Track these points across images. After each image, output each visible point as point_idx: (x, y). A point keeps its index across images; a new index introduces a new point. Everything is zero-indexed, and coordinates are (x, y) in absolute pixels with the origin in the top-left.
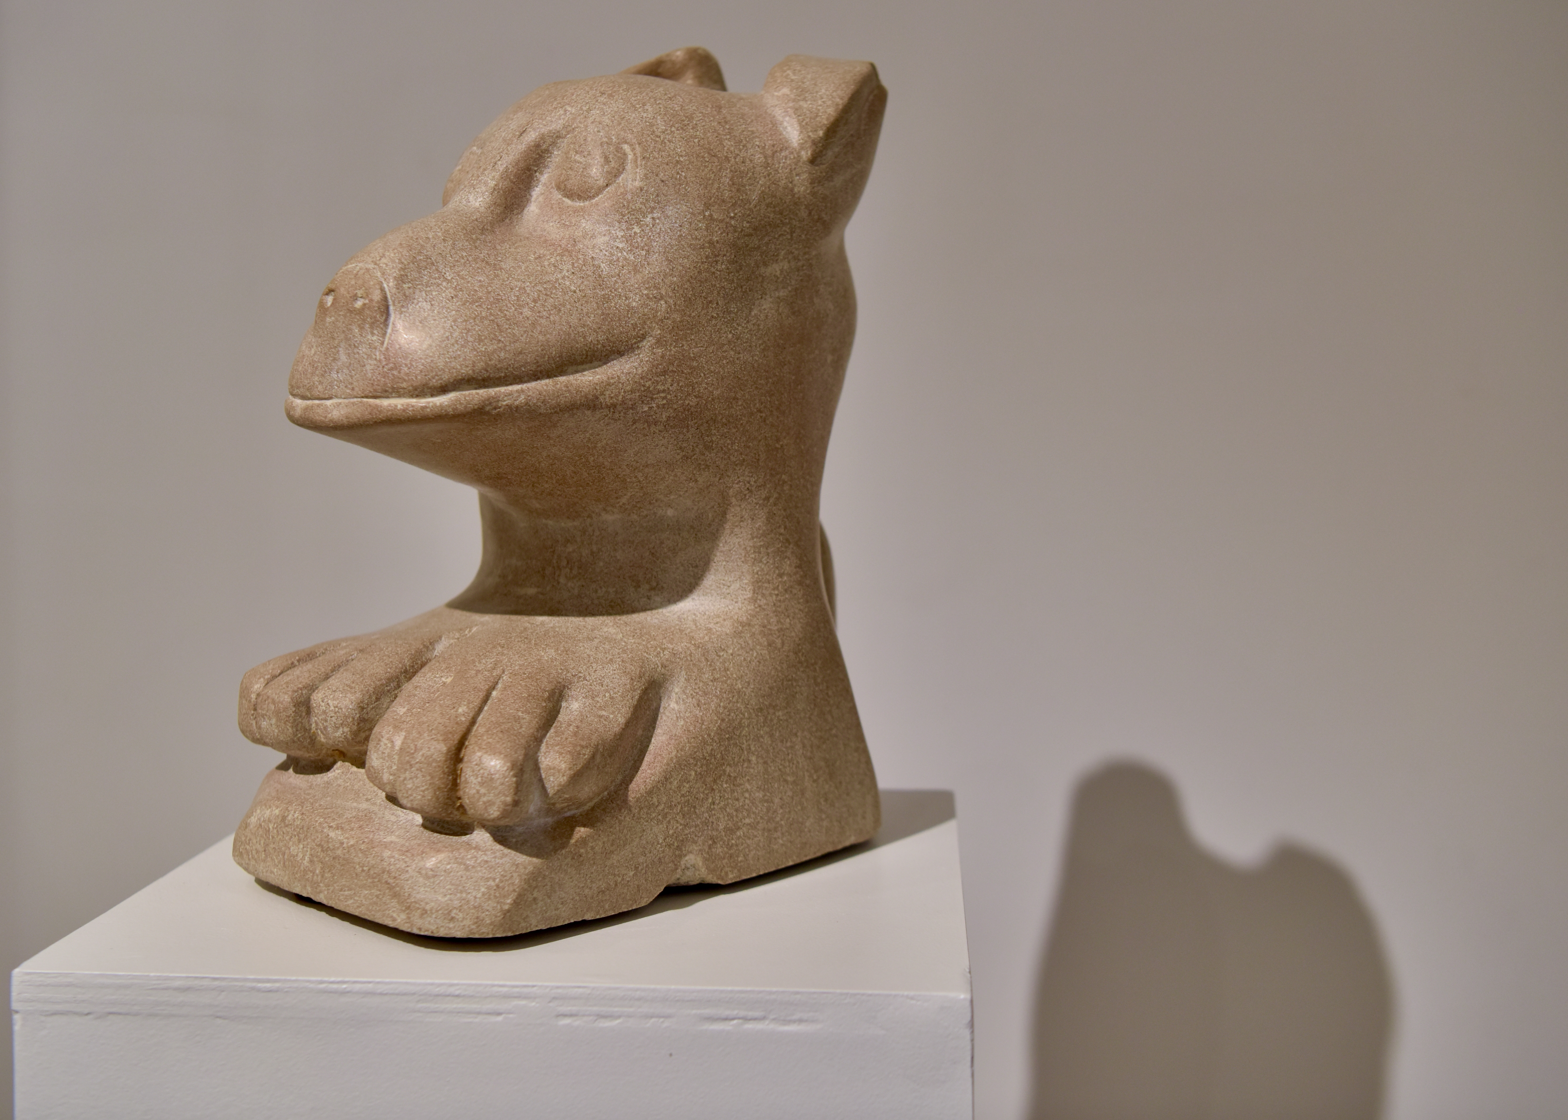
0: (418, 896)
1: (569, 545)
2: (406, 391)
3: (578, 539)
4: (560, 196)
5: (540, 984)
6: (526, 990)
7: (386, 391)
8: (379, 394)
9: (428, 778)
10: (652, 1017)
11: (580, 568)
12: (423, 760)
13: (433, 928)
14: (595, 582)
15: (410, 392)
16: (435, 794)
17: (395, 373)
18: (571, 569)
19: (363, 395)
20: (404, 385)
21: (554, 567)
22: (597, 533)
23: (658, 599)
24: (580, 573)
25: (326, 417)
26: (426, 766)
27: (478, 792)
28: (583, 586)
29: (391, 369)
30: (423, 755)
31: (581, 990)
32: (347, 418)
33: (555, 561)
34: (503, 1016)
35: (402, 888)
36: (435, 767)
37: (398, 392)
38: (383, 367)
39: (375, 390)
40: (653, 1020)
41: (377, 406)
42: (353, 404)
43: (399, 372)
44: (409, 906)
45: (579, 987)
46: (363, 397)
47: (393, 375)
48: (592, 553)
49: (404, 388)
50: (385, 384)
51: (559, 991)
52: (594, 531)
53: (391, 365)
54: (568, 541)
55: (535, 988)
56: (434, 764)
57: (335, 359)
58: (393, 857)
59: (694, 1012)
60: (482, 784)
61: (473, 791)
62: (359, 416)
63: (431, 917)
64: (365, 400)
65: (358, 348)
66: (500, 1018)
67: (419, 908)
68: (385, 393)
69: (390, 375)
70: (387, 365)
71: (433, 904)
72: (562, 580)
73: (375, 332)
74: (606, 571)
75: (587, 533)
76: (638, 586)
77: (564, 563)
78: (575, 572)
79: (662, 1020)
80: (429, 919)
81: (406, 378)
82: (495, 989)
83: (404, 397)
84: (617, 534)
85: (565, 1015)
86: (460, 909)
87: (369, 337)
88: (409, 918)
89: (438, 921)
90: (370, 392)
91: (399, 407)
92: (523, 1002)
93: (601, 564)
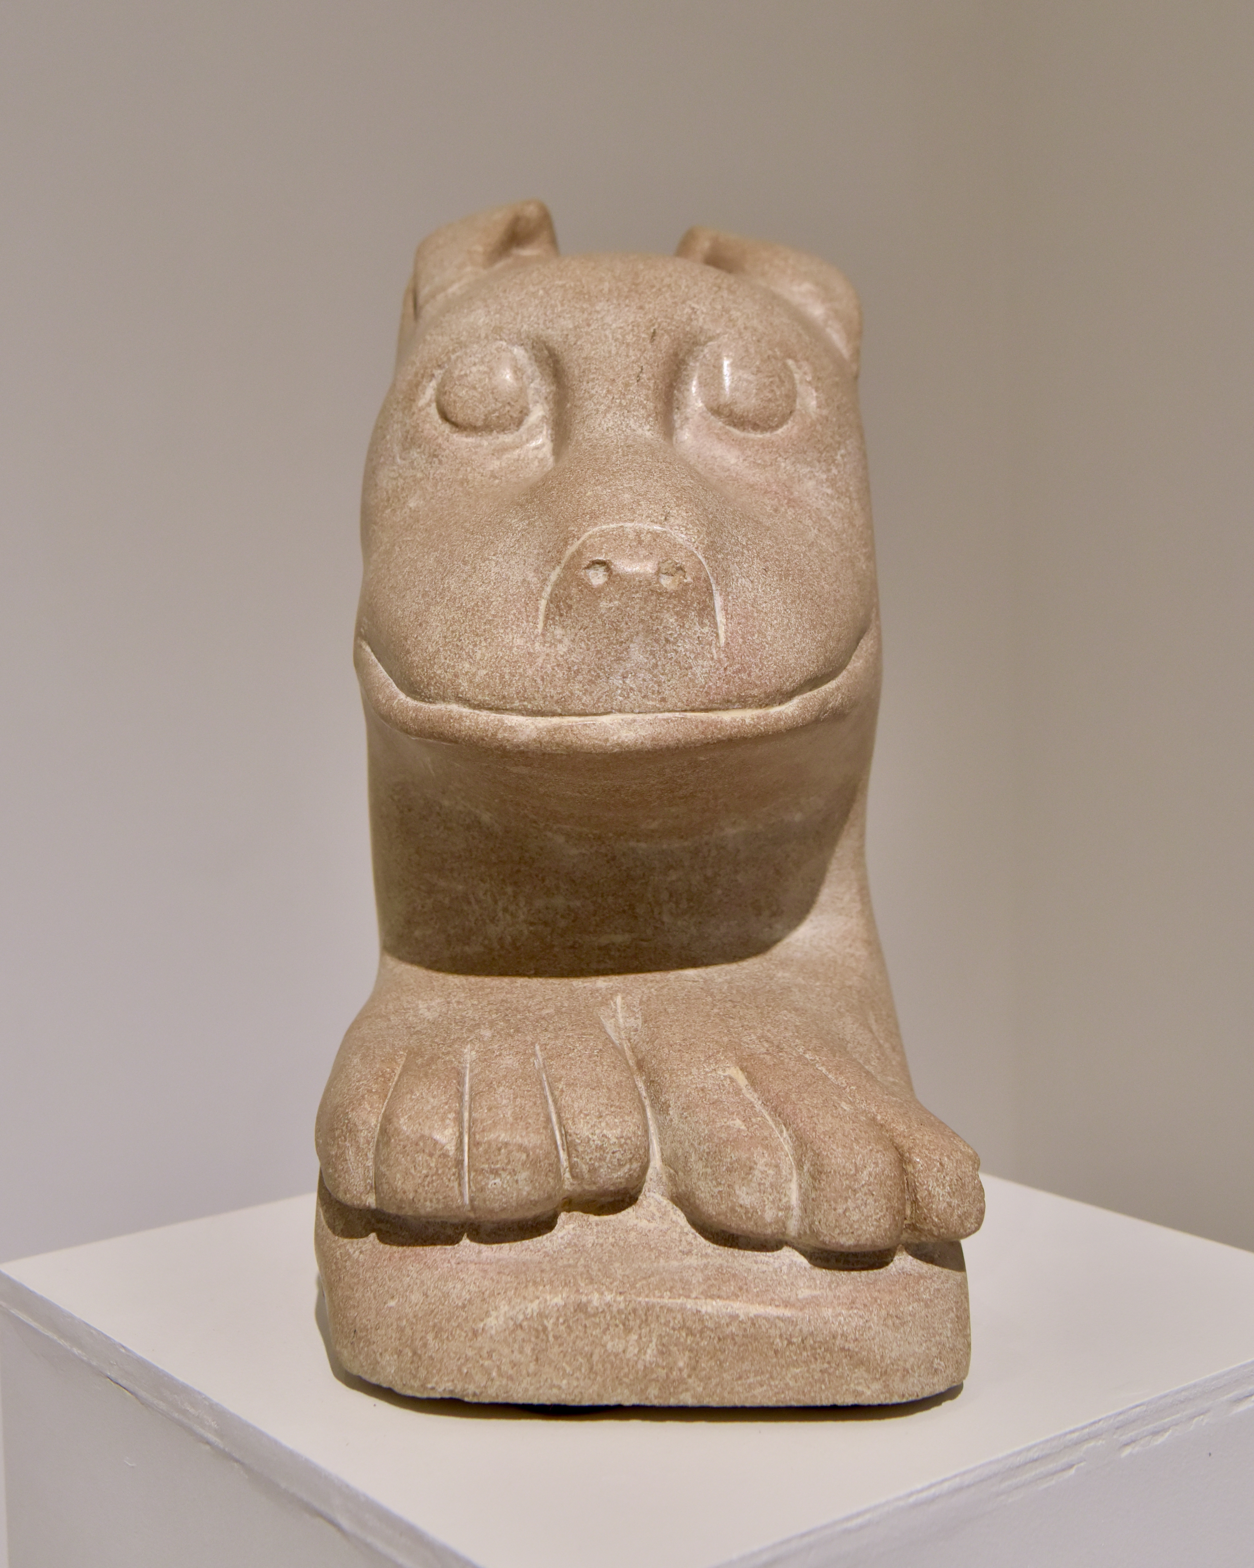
0: (893, 1355)
1: (671, 871)
2: (756, 699)
3: (687, 864)
4: (720, 424)
5: (1104, 1416)
6: (1093, 1428)
7: (728, 701)
8: (715, 706)
9: (884, 1201)
10: (1195, 1417)
11: (689, 900)
12: (872, 1179)
13: (917, 1389)
14: (713, 915)
15: (760, 700)
16: (894, 1219)
17: (744, 676)
18: (677, 903)
19: (688, 708)
20: (755, 692)
21: (649, 903)
22: (714, 853)
23: (778, 926)
24: (692, 907)
25: (607, 740)
26: (878, 1187)
27: (949, 1205)
28: (700, 923)
29: (738, 671)
30: (870, 1174)
31: (1138, 1409)
32: (653, 739)
33: (649, 895)
34: (1075, 1467)
35: (870, 1350)
36: (891, 1186)
37: (744, 703)
38: (725, 669)
39: (711, 701)
40: (1196, 1419)
41: (714, 724)
42: (667, 721)
43: (749, 675)
44: (886, 1372)
45: (1137, 1406)
46: (685, 711)
47: (741, 679)
48: (706, 879)
49: (755, 696)
50: (729, 692)
51: (1121, 1418)
52: (709, 851)
53: (737, 666)
54: (671, 867)
55: (1101, 1423)
56: (889, 1182)
57: (618, 659)
58: (840, 1314)
59: (1225, 1398)
60: (951, 1194)
61: (943, 1205)
62: (680, 736)
63: (914, 1376)
64: (689, 715)
65: (674, 643)
66: (1072, 1471)
67: (898, 1370)
68: (726, 704)
69: (737, 679)
70: (731, 666)
71: (912, 1359)
72: (666, 918)
73: (706, 621)
74: (725, 900)
75: (701, 854)
76: (759, 914)
77: (665, 896)
78: (684, 905)
79: (1202, 1417)
80: (912, 1380)
81: (758, 683)
82: (1069, 1437)
83: (750, 707)
84: (738, 851)
85: (1127, 1445)
86: (940, 1356)
87: (697, 628)
88: (887, 1386)
89: (922, 1379)
90: (704, 704)
91: (748, 721)
92: (1092, 1444)
93: (719, 892)
